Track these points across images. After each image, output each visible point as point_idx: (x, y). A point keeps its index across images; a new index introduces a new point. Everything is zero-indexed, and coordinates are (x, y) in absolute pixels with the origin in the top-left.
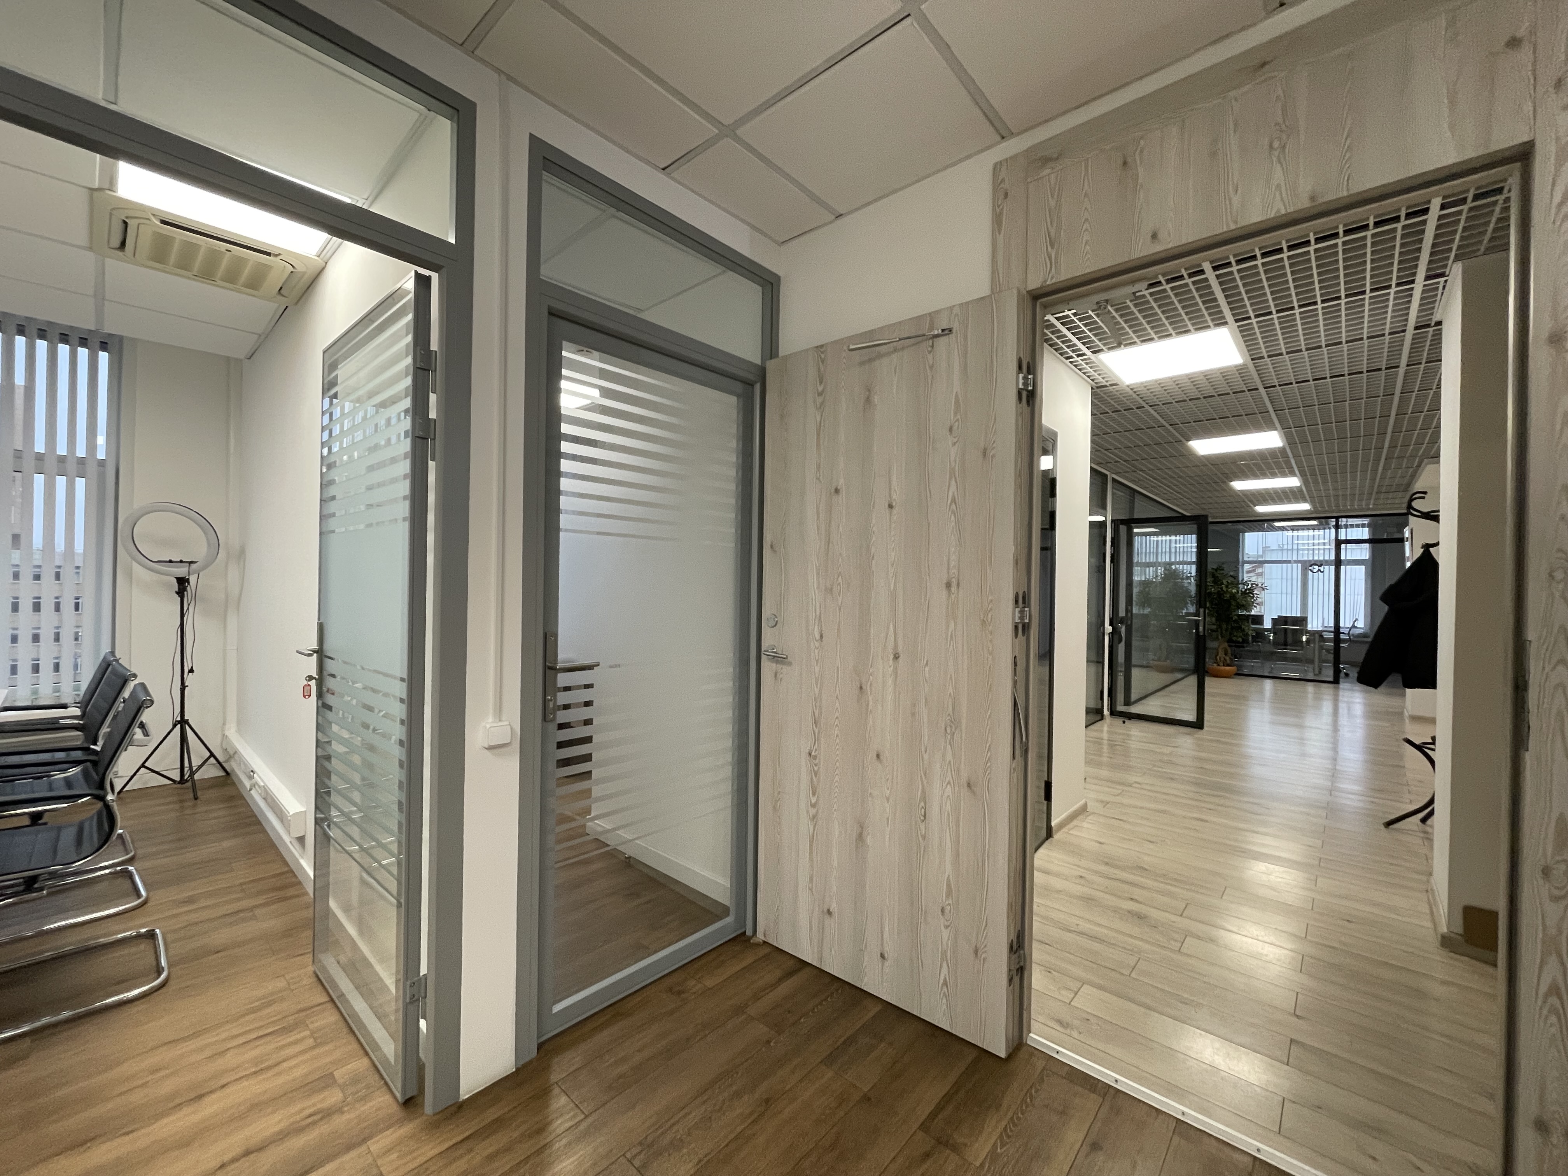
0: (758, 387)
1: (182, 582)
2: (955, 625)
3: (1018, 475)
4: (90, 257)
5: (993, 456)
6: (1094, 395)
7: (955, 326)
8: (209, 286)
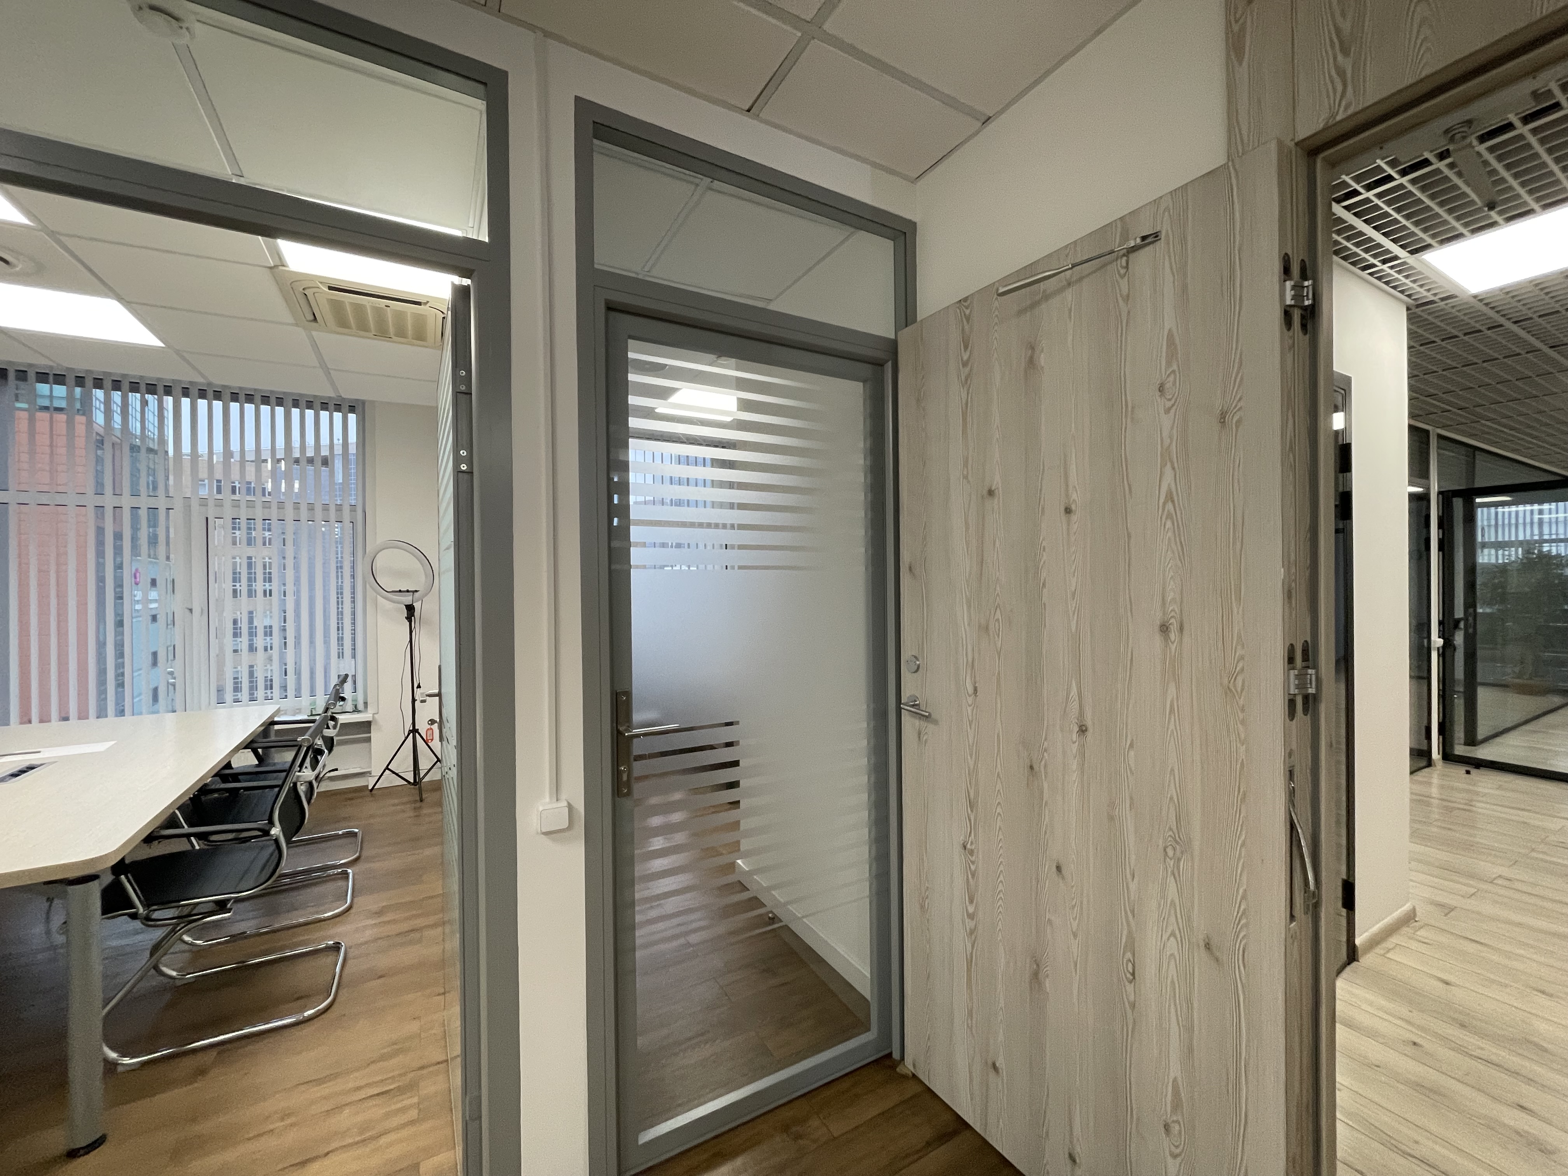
0: (889, 365)
1: (410, 609)
2: (1178, 688)
3: (1288, 449)
4: (301, 331)
5: (1239, 422)
6: (1412, 318)
7: (1165, 229)
8: (389, 344)
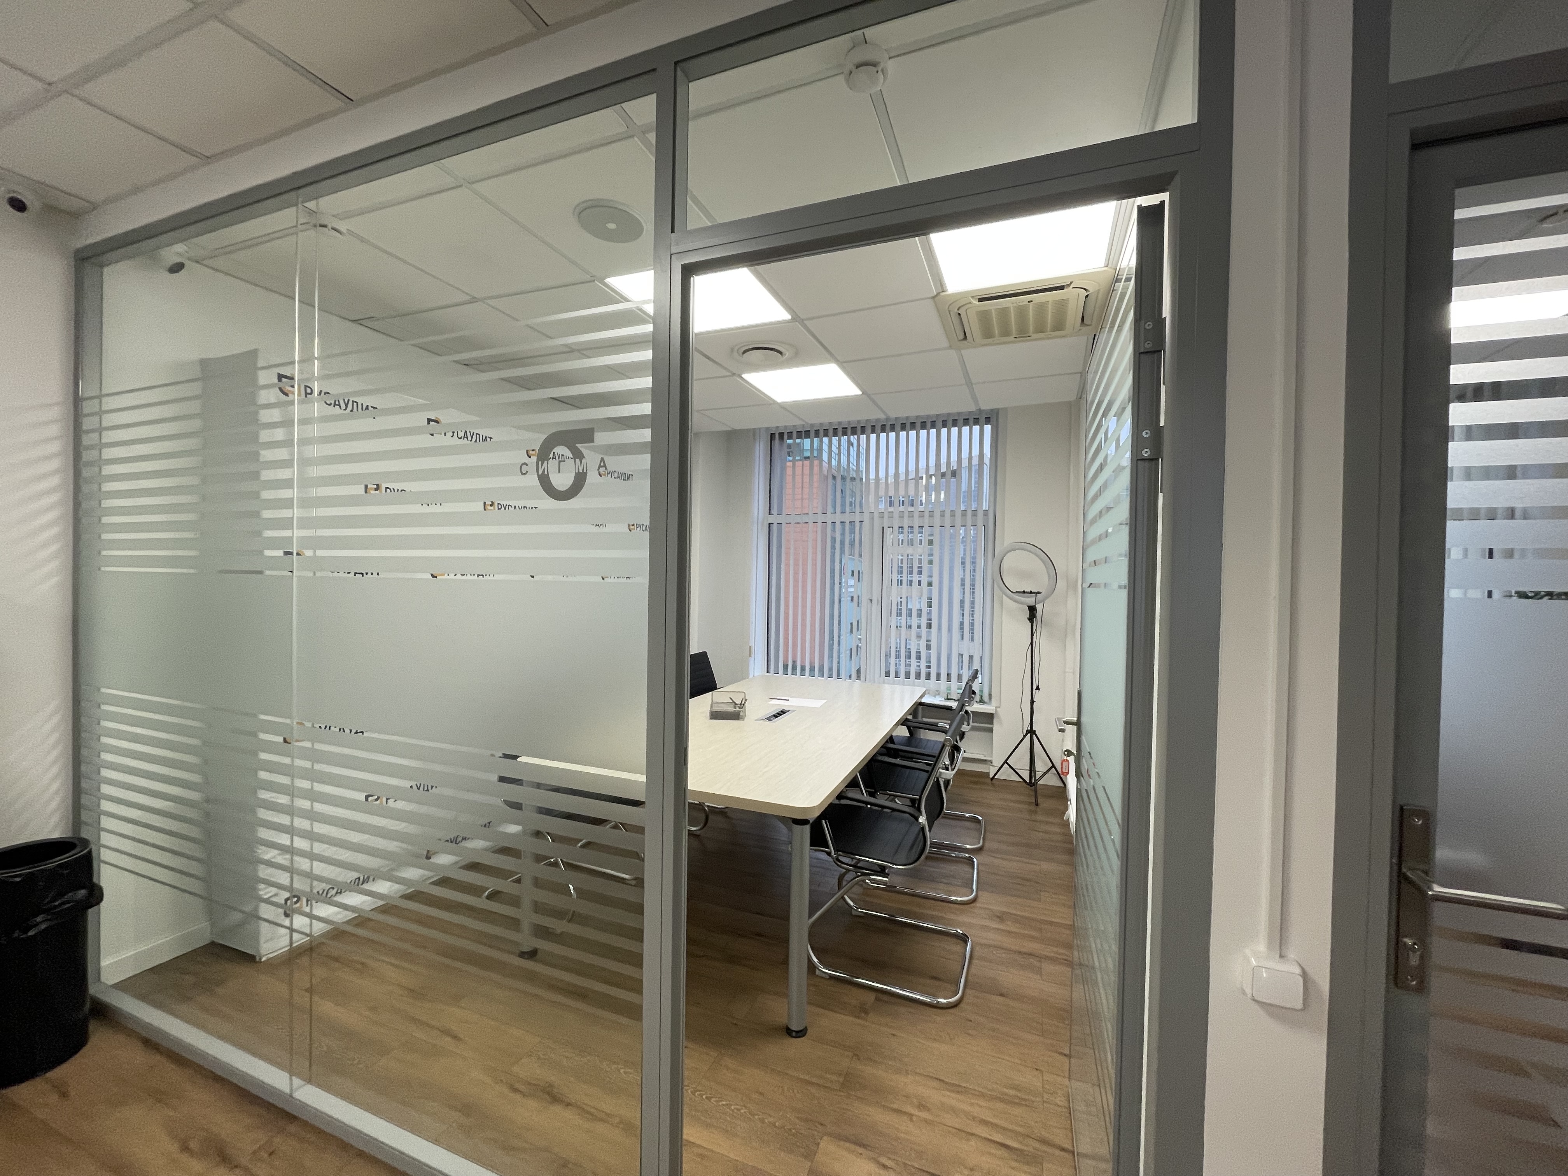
1: (1032, 610)
4: (953, 353)
8: (1027, 343)
